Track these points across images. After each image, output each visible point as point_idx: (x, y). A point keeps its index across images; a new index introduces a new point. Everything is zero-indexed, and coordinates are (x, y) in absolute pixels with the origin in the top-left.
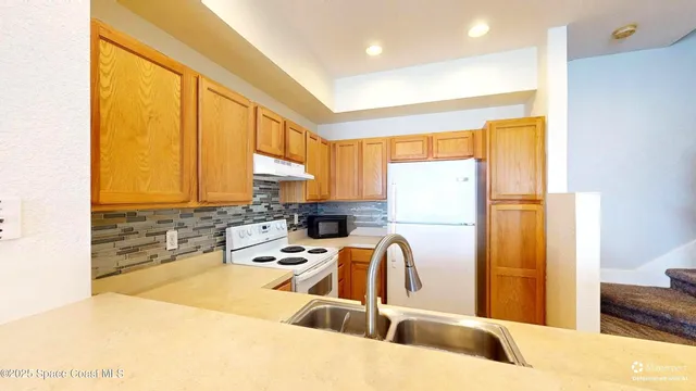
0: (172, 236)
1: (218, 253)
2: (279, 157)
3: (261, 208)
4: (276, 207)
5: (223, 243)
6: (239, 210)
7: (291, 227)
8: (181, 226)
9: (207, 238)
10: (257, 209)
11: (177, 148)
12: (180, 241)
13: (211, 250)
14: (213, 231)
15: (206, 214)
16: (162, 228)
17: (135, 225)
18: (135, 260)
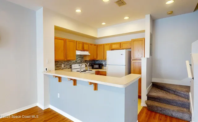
0: (63, 65)
1: (70, 69)
2: (82, 50)
3: (79, 61)
4: (83, 61)
5: (71, 68)
6: (74, 61)
7: (86, 66)
8: (64, 64)
9: (68, 66)
10: (78, 61)
11: (63, 51)
12: (64, 66)
13: (69, 69)
14: (69, 65)
15: (68, 62)
16: (61, 64)
17: (58, 63)
18: (58, 68)
